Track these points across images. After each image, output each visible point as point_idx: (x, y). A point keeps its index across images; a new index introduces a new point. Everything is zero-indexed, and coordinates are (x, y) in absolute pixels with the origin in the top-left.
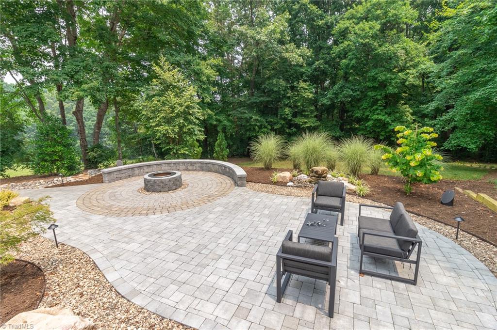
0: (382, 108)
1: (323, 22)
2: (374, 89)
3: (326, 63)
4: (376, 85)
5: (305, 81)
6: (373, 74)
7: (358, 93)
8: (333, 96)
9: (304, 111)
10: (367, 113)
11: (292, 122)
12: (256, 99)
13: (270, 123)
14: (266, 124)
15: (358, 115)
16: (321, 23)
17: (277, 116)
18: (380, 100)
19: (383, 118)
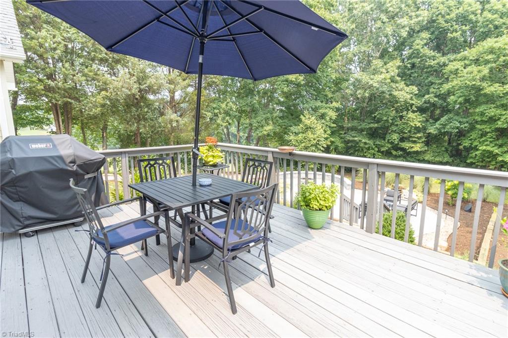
0: (491, 140)
1: (436, 62)
2: (483, 122)
3: (435, 97)
4: (484, 119)
5: (414, 112)
6: (481, 110)
7: (466, 125)
8: (441, 126)
9: (411, 137)
10: (475, 143)
11: (399, 146)
12: (366, 125)
13: (377, 146)
14: (374, 147)
15: (466, 144)
16: (433, 63)
17: (384, 140)
18: (488, 133)
19: (492, 149)
